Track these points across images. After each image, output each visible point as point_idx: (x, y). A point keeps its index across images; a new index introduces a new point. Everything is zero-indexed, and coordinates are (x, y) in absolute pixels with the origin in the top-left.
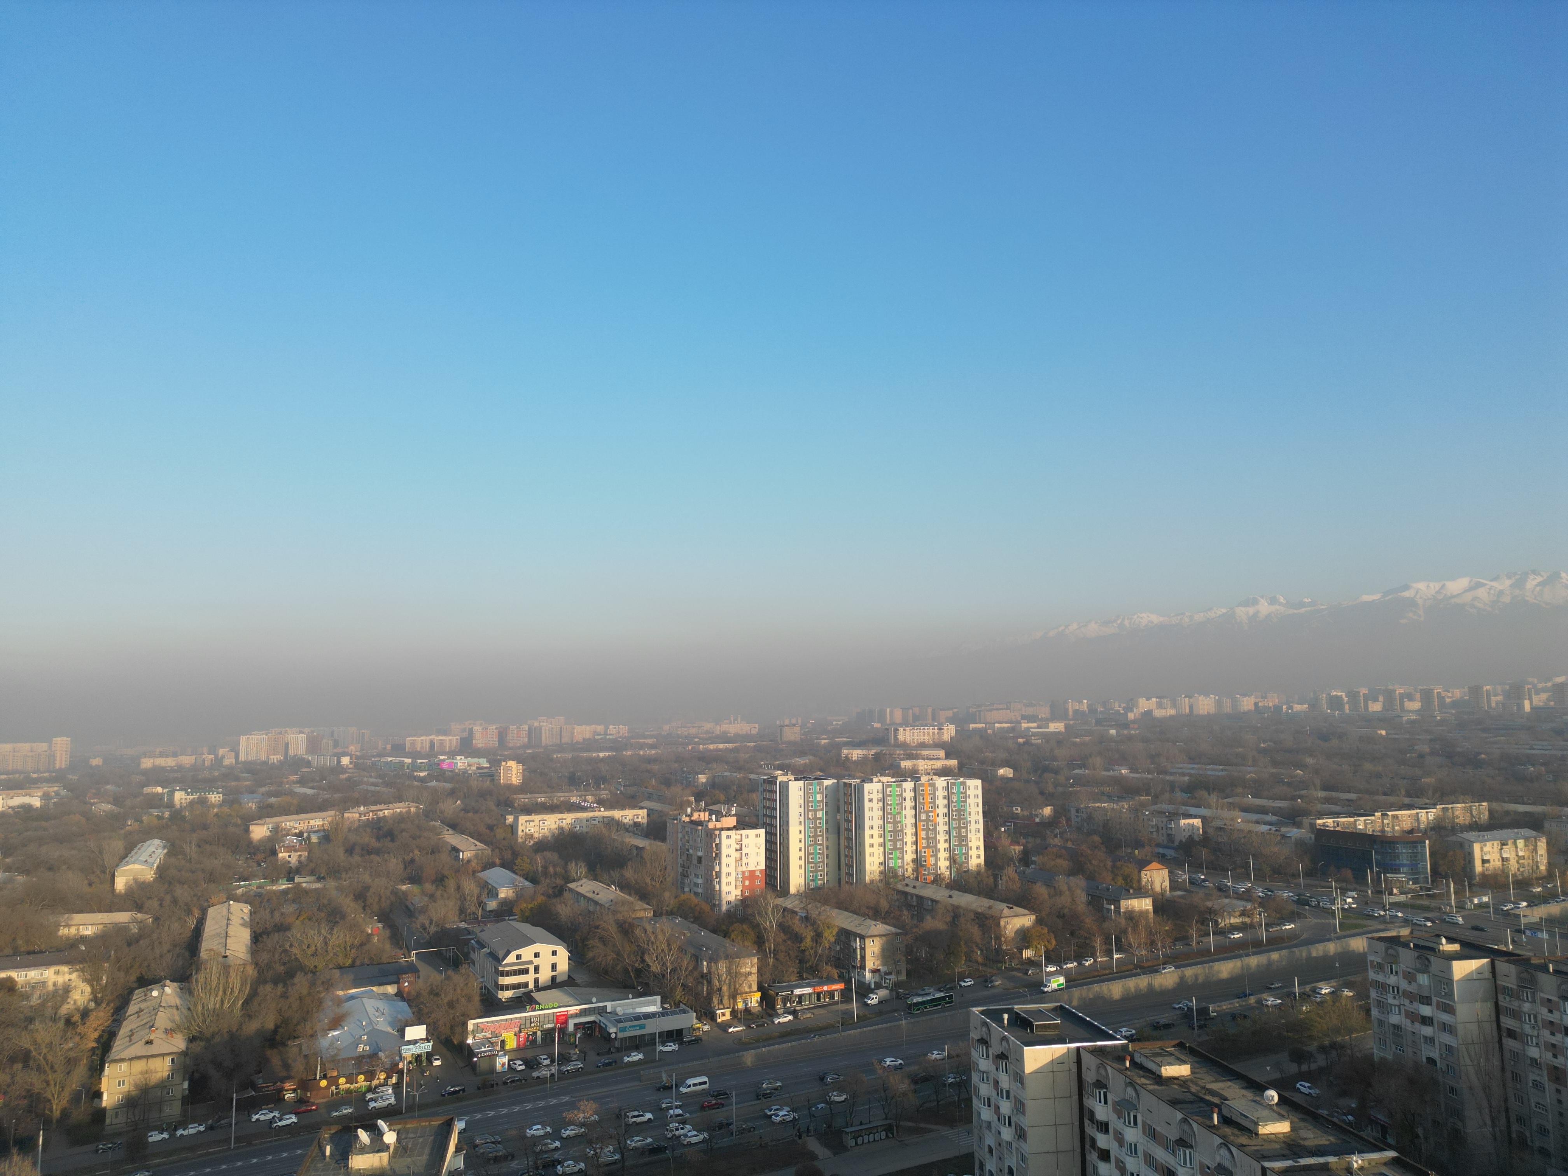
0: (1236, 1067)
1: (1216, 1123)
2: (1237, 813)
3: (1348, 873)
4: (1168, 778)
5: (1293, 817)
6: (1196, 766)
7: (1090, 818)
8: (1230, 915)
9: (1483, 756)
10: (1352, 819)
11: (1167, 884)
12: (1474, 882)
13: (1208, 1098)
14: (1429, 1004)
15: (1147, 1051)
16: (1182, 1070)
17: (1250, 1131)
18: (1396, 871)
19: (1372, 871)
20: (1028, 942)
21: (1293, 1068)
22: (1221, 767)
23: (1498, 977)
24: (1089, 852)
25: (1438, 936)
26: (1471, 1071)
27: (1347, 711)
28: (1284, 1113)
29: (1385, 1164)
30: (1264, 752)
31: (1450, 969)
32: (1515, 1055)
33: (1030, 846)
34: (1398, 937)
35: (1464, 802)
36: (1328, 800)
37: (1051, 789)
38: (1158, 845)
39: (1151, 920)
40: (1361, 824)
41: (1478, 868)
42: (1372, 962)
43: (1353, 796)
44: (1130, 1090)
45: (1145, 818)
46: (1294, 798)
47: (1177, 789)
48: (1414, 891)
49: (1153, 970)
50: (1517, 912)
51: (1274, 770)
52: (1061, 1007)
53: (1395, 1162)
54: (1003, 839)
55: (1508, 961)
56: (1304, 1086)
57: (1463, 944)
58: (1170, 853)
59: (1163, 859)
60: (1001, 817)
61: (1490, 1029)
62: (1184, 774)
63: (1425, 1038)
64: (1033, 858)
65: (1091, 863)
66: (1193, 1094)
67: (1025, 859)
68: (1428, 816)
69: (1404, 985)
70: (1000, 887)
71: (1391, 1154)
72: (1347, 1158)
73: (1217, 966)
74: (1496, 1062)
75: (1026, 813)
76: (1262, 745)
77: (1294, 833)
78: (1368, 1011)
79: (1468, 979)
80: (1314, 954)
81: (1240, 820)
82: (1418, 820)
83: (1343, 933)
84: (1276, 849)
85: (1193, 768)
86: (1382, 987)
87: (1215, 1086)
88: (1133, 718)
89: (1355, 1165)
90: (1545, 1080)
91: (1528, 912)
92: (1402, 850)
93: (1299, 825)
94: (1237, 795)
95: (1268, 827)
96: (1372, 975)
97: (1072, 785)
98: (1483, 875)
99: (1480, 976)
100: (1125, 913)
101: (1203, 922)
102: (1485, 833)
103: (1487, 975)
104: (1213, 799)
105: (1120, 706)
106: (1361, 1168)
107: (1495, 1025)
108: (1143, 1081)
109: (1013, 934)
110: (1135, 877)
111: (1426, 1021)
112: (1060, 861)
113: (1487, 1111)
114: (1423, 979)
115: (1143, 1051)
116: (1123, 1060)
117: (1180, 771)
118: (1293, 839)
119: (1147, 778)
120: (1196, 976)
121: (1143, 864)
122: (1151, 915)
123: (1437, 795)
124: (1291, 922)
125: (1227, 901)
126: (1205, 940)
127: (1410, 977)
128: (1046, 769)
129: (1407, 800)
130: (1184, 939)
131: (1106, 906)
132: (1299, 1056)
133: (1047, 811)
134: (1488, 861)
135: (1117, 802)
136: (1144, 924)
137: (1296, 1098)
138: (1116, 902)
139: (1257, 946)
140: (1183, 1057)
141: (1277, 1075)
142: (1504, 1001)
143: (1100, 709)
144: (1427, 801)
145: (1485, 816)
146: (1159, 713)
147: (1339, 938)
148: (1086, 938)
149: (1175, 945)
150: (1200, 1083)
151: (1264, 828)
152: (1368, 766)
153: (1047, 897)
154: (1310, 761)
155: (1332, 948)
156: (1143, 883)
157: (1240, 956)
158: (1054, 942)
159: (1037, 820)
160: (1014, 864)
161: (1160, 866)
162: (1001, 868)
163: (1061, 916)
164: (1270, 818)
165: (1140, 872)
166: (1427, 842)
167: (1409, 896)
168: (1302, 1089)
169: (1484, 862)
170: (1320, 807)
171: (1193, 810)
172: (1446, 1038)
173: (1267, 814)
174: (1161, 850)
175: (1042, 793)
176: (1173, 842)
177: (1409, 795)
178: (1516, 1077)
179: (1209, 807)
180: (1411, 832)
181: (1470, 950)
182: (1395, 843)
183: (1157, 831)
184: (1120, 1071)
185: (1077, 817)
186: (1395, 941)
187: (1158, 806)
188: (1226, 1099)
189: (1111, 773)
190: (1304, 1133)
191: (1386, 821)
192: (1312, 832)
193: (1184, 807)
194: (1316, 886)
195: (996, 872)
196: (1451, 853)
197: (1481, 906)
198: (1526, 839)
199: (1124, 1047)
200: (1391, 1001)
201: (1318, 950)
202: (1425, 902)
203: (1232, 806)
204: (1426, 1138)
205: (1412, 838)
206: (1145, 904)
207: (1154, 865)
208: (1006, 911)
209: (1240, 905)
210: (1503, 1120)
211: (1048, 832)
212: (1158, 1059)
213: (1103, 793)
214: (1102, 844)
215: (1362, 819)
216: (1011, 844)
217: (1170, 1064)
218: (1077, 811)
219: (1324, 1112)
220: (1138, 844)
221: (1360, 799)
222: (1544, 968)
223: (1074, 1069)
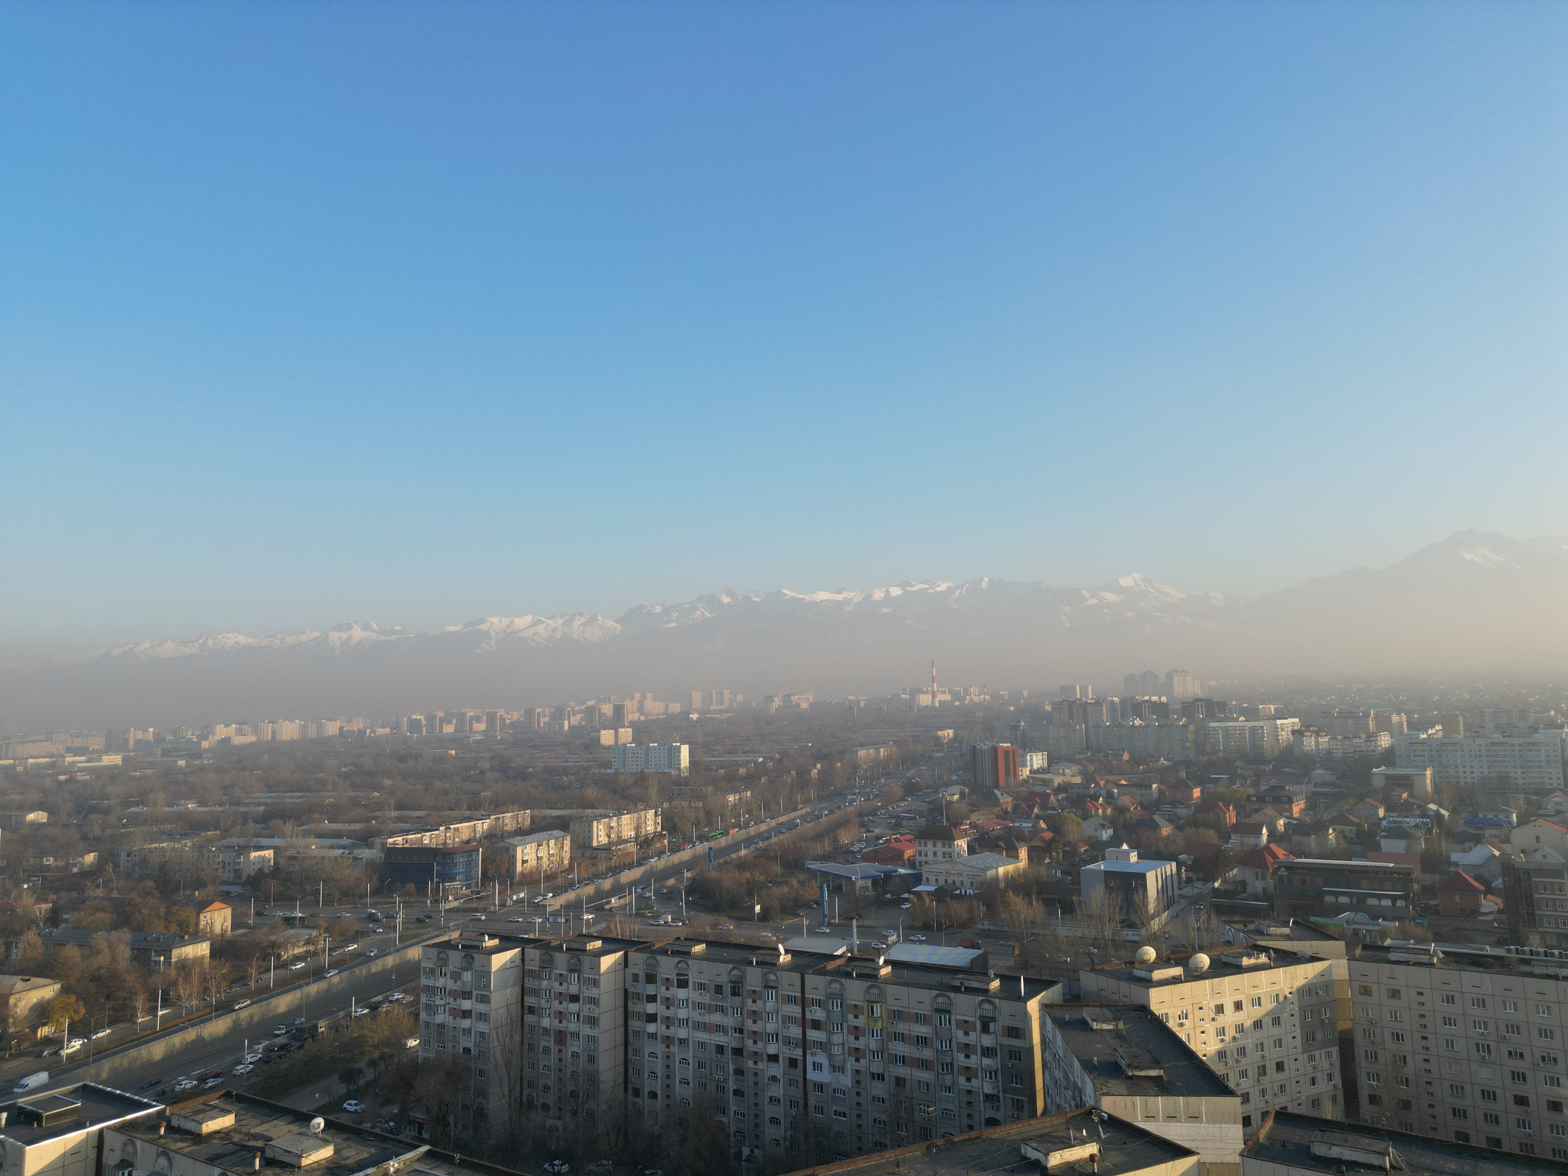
0: (286, 1103)
1: (257, 1167)
2: (312, 840)
3: (411, 887)
4: (241, 809)
5: (365, 839)
6: (273, 795)
7: (144, 861)
8: (294, 945)
9: (530, 770)
10: (420, 835)
11: (229, 923)
12: (515, 881)
13: (252, 1143)
14: (470, 998)
15: (188, 1110)
16: (227, 1121)
17: (293, 1166)
18: (453, 879)
19: (432, 883)
20: (47, 1017)
21: (342, 1089)
22: (300, 794)
23: (526, 963)
24: (139, 900)
25: (483, 934)
26: (498, 1051)
27: (424, 733)
28: (328, 1138)
29: (418, 1160)
30: (345, 776)
31: (489, 962)
32: (532, 1027)
33: (61, 902)
34: (450, 941)
35: (513, 812)
36: (400, 819)
37: (97, 831)
38: (223, 883)
39: (207, 966)
40: (427, 839)
41: (519, 868)
42: (425, 968)
43: (422, 813)
44: (163, 1161)
45: (211, 855)
46: (368, 820)
47: (250, 820)
48: (466, 895)
49: (204, 1020)
50: (544, 903)
51: (353, 794)
52: (85, 1087)
53: (428, 1153)
54: (25, 897)
55: (534, 948)
56: (351, 1105)
57: (502, 938)
58: (236, 889)
59: (226, 898)
60: (24, 871)
61: (515, 1009)
62: (259, 804)
63: (464, 1030)
64: (65, 916)
65: (140, 912)
66: (235, 1144)
67: (54, 918)
68: (483, 826)
69: (451, 985)
70: (14, 957)
71: (425, 1148)
72: (385, 1165)
73: (274, 1001)
74: (517, 1038)
75: (61, 863)
76: (343, 770)
77: (366, 854)
78: (417, 1016)
79: (503, 969)
80: (373, 970)
81: (314, 847)
82: (475, 831)
83: (402, 945)
84: (347, 872)
85: (269, 797)
86: (431, 990)
87: (259, 1130)
88: (207, 746)
89: (392, 1170)
90: (552, 1045)
91: (552, 902)
92: (460, 859)
93: (370, 846)
94: (313, 822)
95: (341, 851)
96: (424, 981)
97: (125, 826)
98: (522, 874)
99: (513, 965)
100: (176, 962)
101: (265, 958)
102: (526, 837)
103: (518, 962)
104: (288, 827)
105: (193, 734)
106: (397, 1171)
107: (520, 1004)
108: (180, 1145)
109: (26, 1012)
110: (193, 922)
111: (466, 1014)
112: (100, 915)
113: (506, 1084)
114: (467, 976)
115: (182, 1113)
116: (158, 1128)
117: (255, 801)
118: (364, 860)
119: (217, 812)
120: (252, 1017)
121: (203, 906)
122: (207, 960)
123: (492, 807)
124: (353, 943)
125: (292, 931)
126: (264, 976)
127: (456, 977)
128: (93, 809)
129: (467, 814)
130: (241, 979)
131: (154, 958)
132: (349, 1076)
133: (90, 858)
134: (527, 861)
135: (178, 841)
136: (197, 970)
137: (343, 1119)
138: (167, 952)
139: (318, 973)
140: (227, 1107)
141: (326, 1100)
142: (529, 983)
143: (169, 737)
144: (484, 813)
145: (528, 822)
146: (238, 740)
147: (397, 951)
148: (125, 999)
149: (231, 988)
150: (244, 1130)
151: (337, 852)
152: (438, 784)
153: (79, 959)
154: (387, 782)
155: (390, 961)
156: (201, 927)
157: (300, 987)
158: (83, 1011)
159: (75, 870)
160: (38, 926)
161: (223, 905)
162: (18, 933)
163: (95, 978)
164: (345, 841)
165: (198, 915)
166: (481, 849)
167: (462, 901)
168: (349, 1108)
169: (524, 862)
170: (392, 826)
171: (265, 842)
172: (482, 1027)
173: (342, 838)
174: (226, 888)
175: (84, 838)
176: (240, 877)
177: (469, 809)
178: (531, 1047)
179: (284, 836)
180: (468, 842)
181: (507, 941)
182: (453, 854)
183: (224, 867)
184: (152, 1142)
185: (128, 861)
186: (448, 945)
187: (228, 840)
188: (271, 1139)
189: (175, 808)
190: (345, 1153)
191: (448, 834)
192: (383, 851)
193: (256, 839)
194: (381, 904)
195: (11, 939)
196: (499, 858)
197: (520, 901)
198: (557, 839)
199: (160, 1114)
200: (438, 1002)
201: (376, 967)
202: (474, 905)
203: (307, 833)
204: (455, 1124)
205: (468, 847)
206: (203, 949)
207: (217, 905)
208: (20, 985)
209: (305, 933)
210: (518, 1089)
211: (88, 883)
212: (199, 1117)
213: (163, 832)
214: (155, 889)
215: (428, 834)
216: (35, 903)
217: (212, 1118)
218: (129, 855)
219: (367, 1126)
220: (200, 884)
221: (428, 815)
222: (559, 948)
223: (93, 1156)
